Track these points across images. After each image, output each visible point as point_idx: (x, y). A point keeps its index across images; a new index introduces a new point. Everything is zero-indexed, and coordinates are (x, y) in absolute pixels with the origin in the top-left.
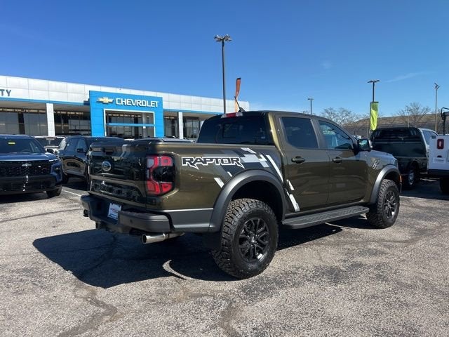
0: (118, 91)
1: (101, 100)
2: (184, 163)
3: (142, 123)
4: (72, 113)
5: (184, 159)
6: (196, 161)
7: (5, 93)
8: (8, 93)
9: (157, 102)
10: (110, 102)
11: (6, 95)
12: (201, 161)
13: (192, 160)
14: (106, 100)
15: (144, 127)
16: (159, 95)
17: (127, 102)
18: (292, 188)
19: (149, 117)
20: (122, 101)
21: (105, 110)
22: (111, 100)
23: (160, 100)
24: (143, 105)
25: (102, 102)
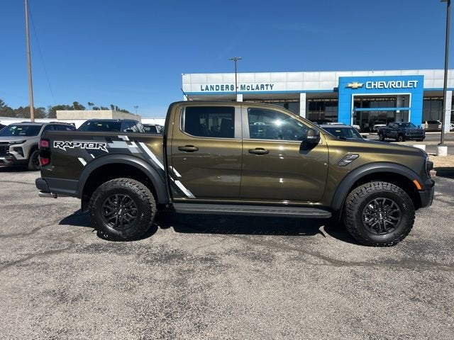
0: (370, 74)
1: (350, 85)
2: (56, 145)
3: (395, 106)
4: (326, 100)
5: (56, 143)
6: (65, 144)
7: (269, 87)
8: (271, 87)
9: (415, 82)
10: (359, 87)
11: (269, 89)
12: (69, 144)
13: (62, 143)
14: (356, 85)
15: (398, 111)
16: (421, 72)
17: (378, 85)
18: (178, 175)
19: (405, 99)
20: (373, 85)
21: (353, 95)
22: (361, 85)
23: (421, 79)
24: (397, 86)
25: (351, 87)
